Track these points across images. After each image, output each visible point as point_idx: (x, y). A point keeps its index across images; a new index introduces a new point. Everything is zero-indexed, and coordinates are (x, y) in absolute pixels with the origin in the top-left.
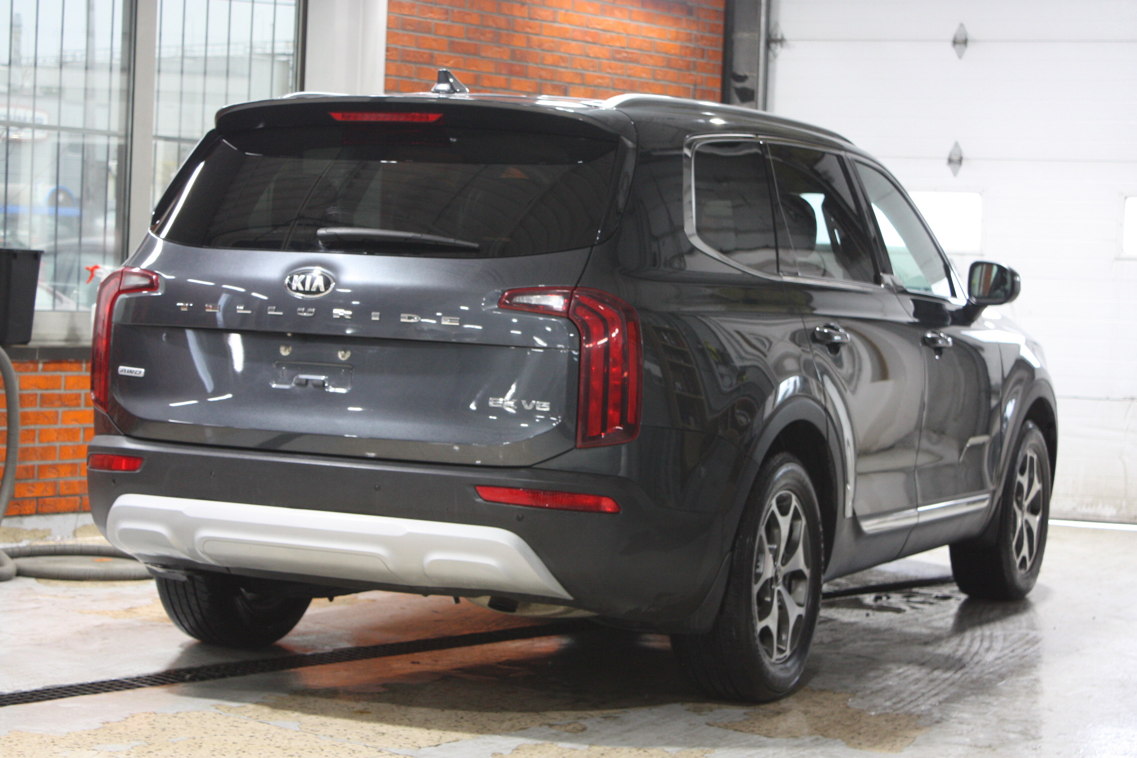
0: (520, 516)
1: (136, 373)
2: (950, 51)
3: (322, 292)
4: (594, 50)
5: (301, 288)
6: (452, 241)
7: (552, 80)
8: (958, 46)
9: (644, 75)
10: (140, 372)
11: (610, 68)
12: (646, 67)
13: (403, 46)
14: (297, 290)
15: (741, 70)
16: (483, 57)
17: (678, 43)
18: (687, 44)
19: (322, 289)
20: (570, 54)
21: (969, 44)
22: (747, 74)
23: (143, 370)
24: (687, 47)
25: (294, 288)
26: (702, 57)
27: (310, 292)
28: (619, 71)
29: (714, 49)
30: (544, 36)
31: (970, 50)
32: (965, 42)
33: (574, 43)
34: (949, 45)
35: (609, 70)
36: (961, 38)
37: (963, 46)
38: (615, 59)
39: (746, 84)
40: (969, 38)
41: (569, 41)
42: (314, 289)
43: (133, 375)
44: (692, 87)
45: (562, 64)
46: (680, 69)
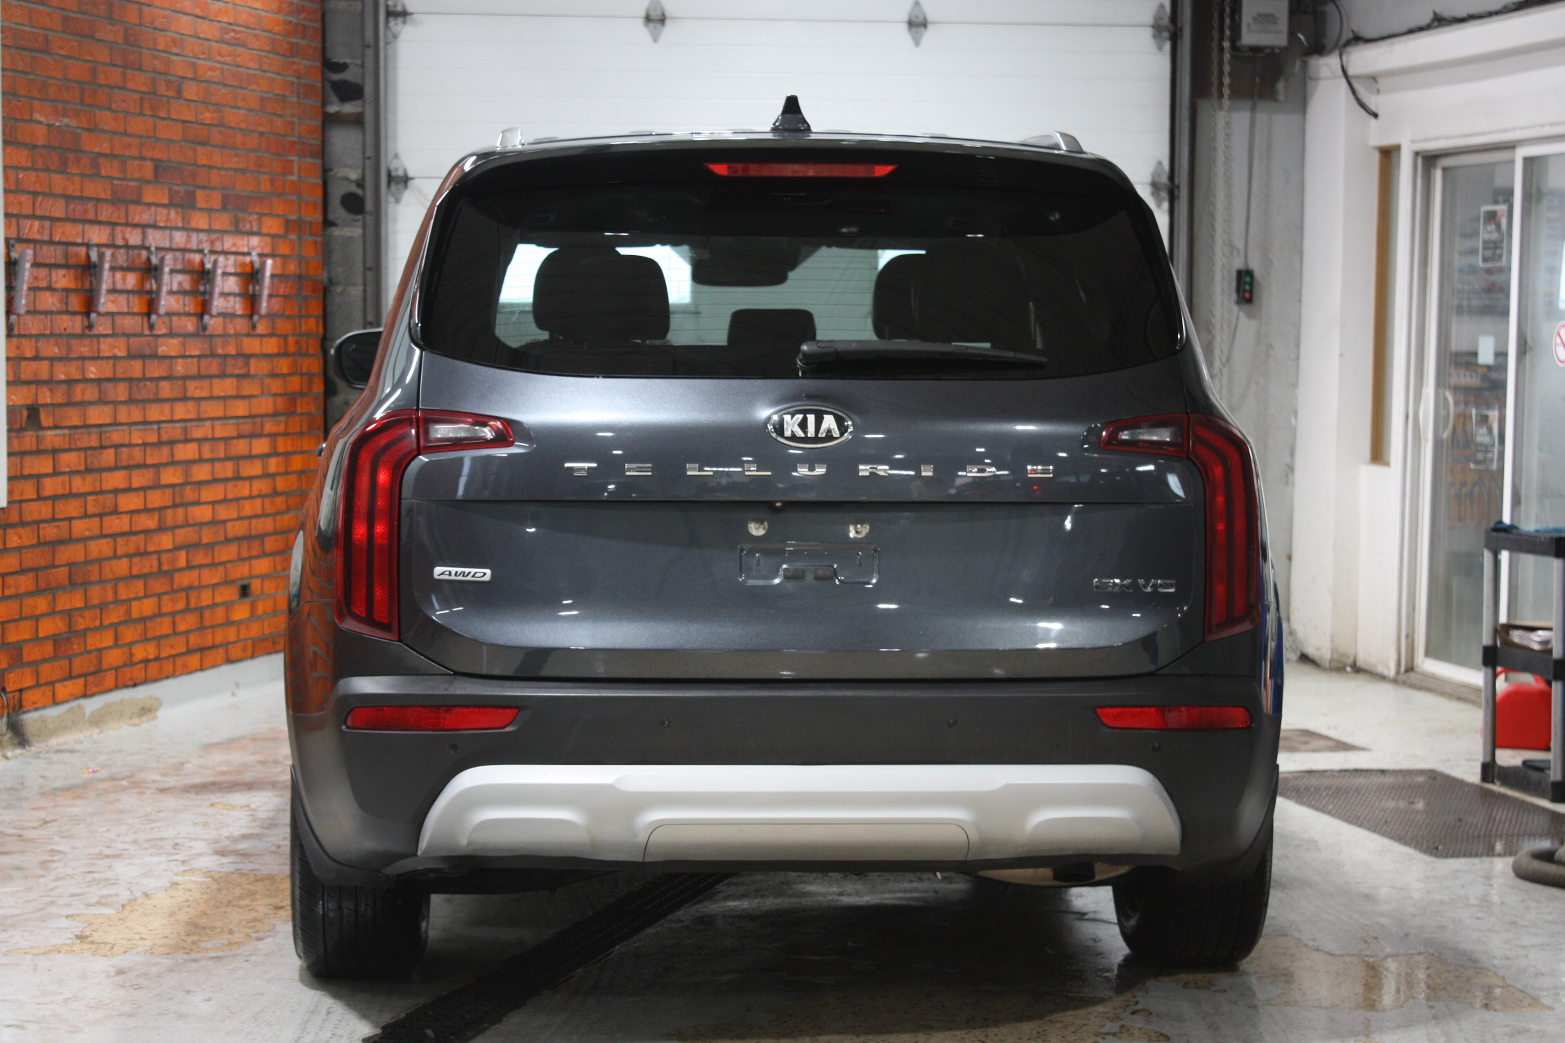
0: (1156, 744)
1: (473, 576)
2: (641, 32)
3: (836, 438)
4: (205, 28)
5: (800, 433)
6: (1010, 354)
7: (165, 74)
8: (651, 25)
9: (251, 64)
10: (485, 574)
11: (220, 54)
12: (252, 51)
13: (17, 24)
14: (794, 438)
15: (339, 57)
16: (97, 40)
17: (281, 17)
18: (290, 18)
19: (836, 433)
20: (180, 34)
21: (668, 22)
22: (348, 61)
23: (488, 571)
24: (290, 23)
25: (788, 433)
26: (304, 37)
27: (816, 439)
28: (228, 59)
29: (313, 24)
30: (157, 7)
31: (668, 31)
32: (662, 20)
33: (185, 18)
34: (640, 23)
35: (219, 58)
36: (655, 14)
37: (658, 25)
38: (223, 41)
39: (346, 76)
40: (668, 14)
41: (180, 15)
42: (822, 434)
43: (469, 578)
44: (295, 80)
45: (174, 50)
46: (284, 56)
